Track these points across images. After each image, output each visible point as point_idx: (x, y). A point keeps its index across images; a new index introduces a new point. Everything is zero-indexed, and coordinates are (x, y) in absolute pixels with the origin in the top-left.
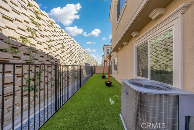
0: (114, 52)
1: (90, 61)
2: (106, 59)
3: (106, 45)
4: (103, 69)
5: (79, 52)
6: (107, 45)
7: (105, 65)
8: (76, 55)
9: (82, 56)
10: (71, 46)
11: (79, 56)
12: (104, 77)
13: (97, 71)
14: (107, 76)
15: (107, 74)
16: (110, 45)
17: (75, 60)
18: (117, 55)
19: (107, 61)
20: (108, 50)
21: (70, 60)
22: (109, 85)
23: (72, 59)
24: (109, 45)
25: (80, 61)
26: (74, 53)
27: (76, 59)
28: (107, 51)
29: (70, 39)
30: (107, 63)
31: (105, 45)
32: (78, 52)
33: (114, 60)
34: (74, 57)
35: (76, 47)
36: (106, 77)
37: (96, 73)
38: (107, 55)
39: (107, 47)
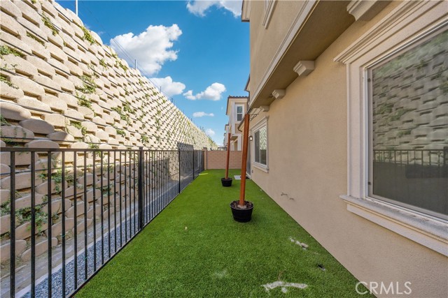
0: (259, 110)
1: (193, 138)
2: (233, 133)
3: (234, 97)
4: (226, 157)
5: (159, 112)
6: (237, 97)
7: (232, 149)
8: (145, 119)
9: (167, 122)
10: (129, 91)
11: (157, 122)
12: (227, 183)
13: (210, 165)
14: (238, 178)
15: (236, 171)
16: (243, 97)
17: (142, 132)
18: (268, 118)
19: (237, 137)
20: (239, 109)
21: (118, 133)
22: (243, 216)
23: (129, 128)
24: (240, 97)
25: (162, 137)
26: (139, 113)
27: (145, 130)
28: (237, 113)
29: (125, 69)
30: (236, 142)
31: (230, 97)
32: (155, 112)
33: (257, 134)
34: (139, 124)
35: (147, 95)
36: (233, 183)
37: (209, 168)
38: (236, 122)
39: (236, 103)
